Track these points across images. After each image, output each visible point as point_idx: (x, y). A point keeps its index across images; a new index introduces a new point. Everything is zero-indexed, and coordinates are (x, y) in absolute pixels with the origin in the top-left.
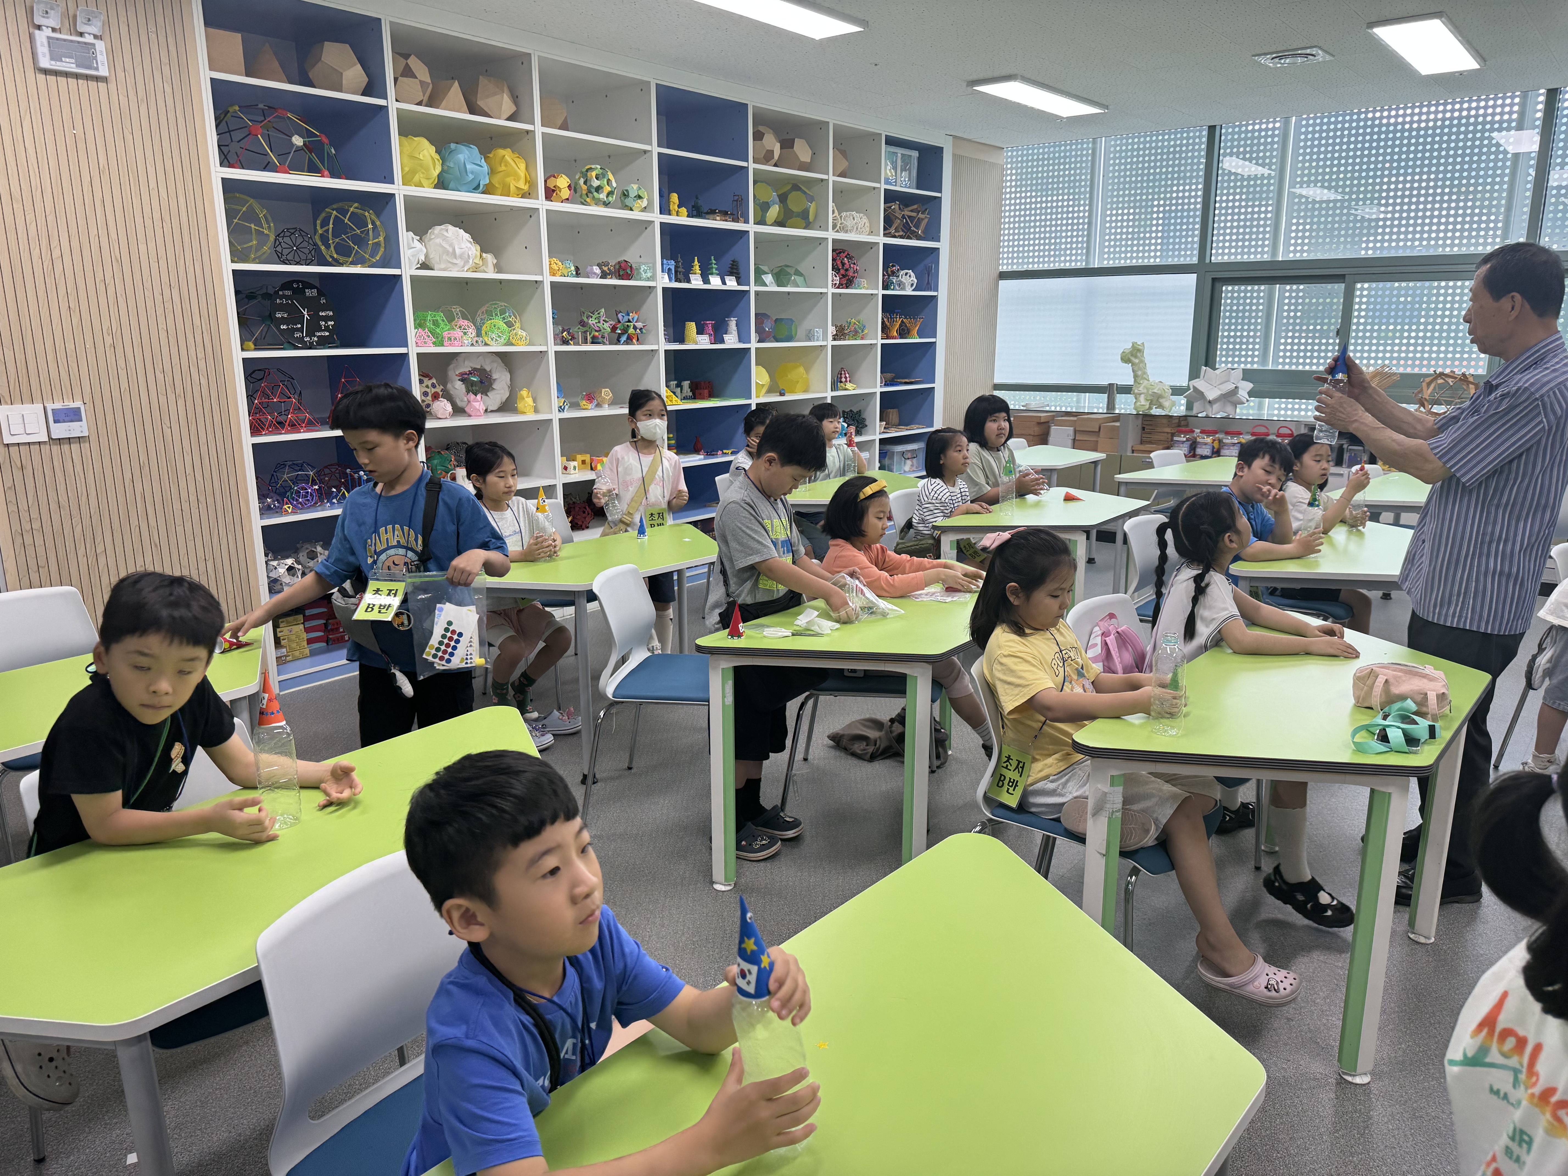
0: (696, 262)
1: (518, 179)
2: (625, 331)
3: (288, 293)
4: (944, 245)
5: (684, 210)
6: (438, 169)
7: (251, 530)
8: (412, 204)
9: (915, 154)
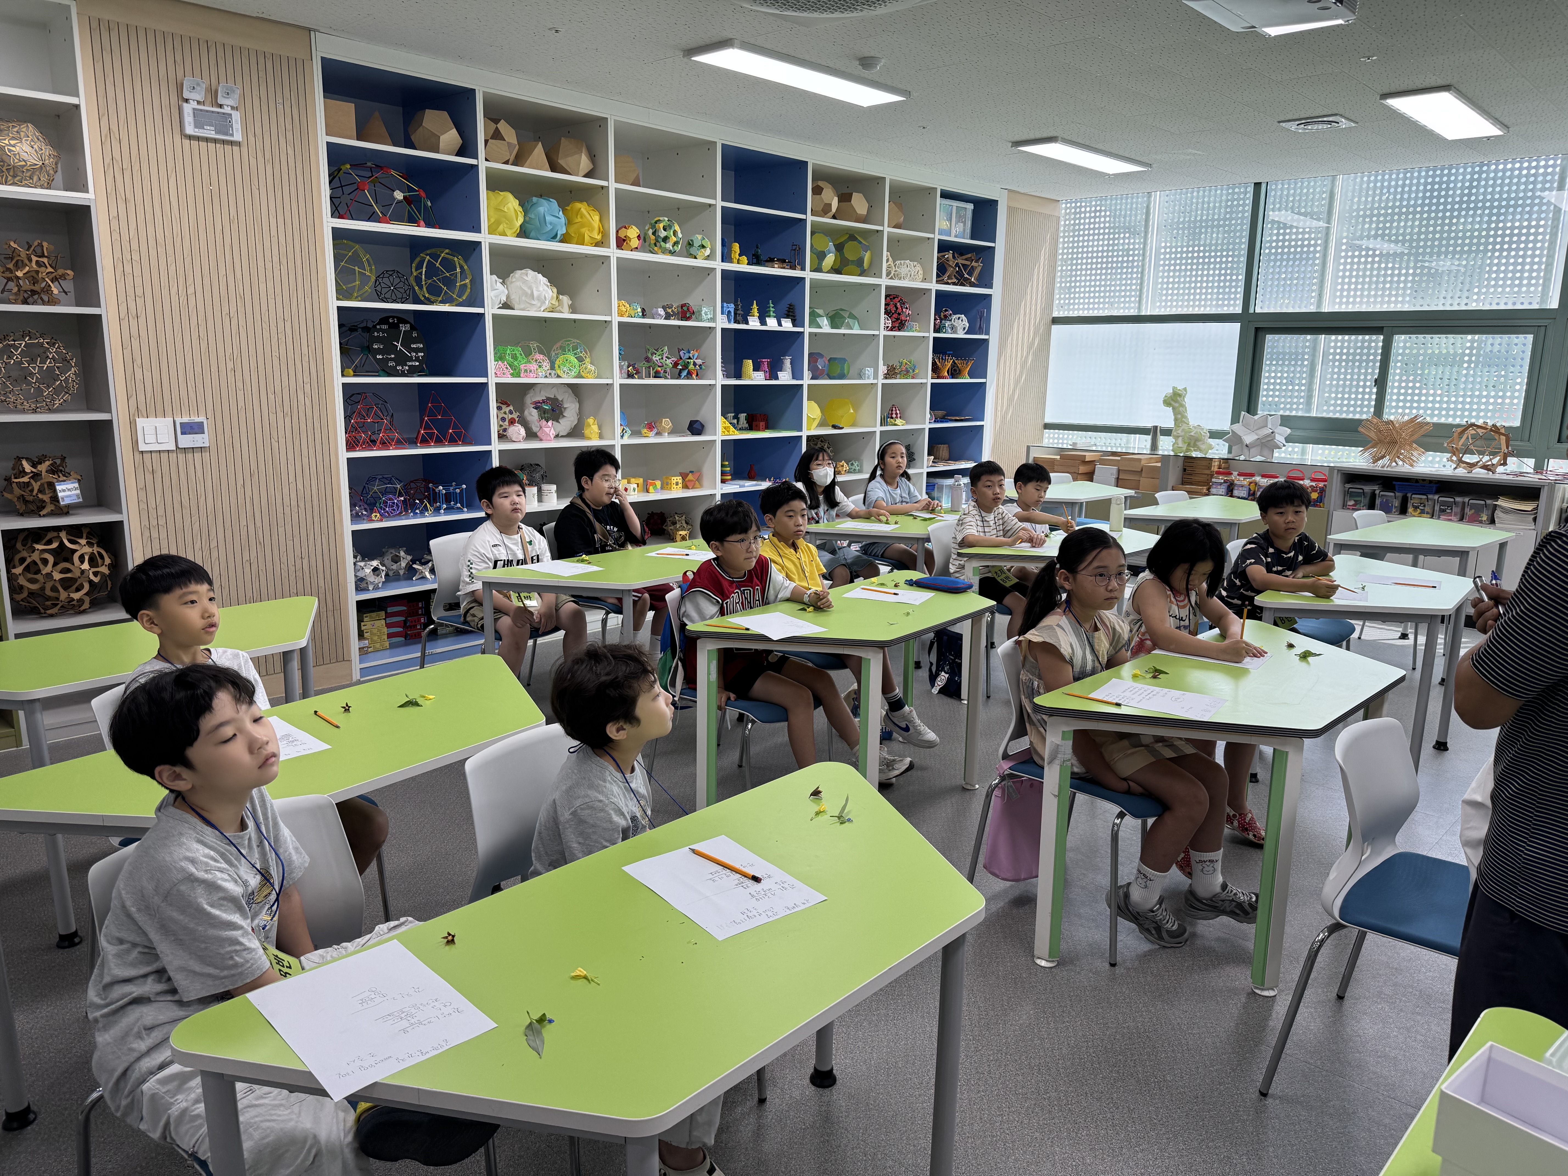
0: (755, 305)
1: (591, 229)
2: (686, 366)
3: (385, 327)
4: (996, 292)
5: (744, 259)
6: (521, 220)
7: (342, 534)
8: (495, 250)
9: (970, 206)
